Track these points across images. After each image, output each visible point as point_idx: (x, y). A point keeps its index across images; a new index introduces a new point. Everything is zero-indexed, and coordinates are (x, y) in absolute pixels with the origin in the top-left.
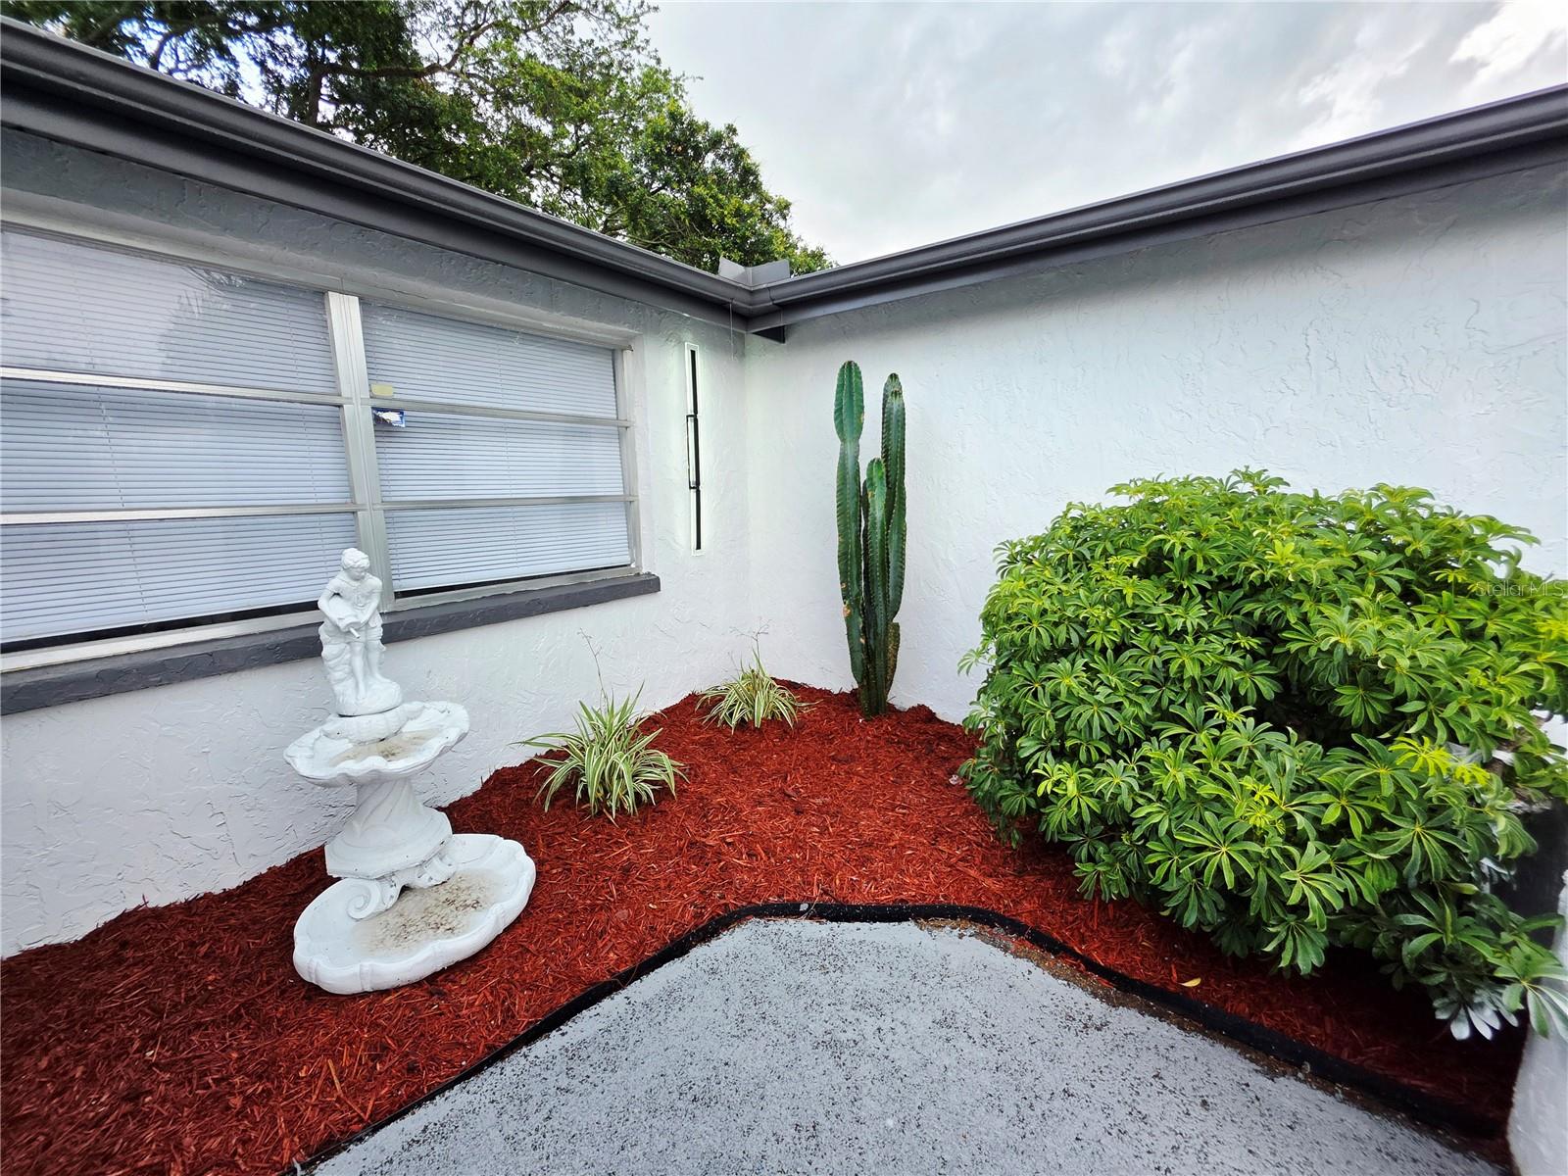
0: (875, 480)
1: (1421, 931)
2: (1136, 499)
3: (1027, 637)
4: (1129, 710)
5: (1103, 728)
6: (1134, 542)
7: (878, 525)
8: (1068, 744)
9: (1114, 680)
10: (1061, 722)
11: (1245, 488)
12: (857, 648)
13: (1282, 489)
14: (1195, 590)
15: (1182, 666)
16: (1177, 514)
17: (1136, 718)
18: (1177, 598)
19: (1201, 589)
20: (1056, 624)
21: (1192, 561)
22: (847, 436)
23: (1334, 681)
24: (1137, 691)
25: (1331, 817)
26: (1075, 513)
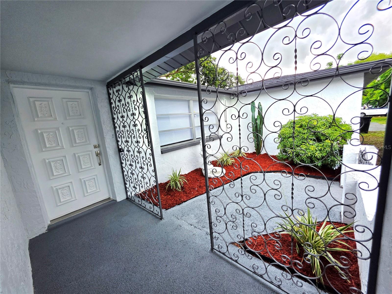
0: (258, 118)
1: (330, 159)
2: (298, 119)
3: (286, 136)
4: (299, 143)
5: (296, 145)
6: (298, 124)
7: (259, 125)
8: (292, 147)
9: (297, 139)
10: (291, 145)
11: (313, 116)
12: (256, 144)
13: (318, 116)
14: (306, 129)
15: (305, 137)
16: (303, 120)
17: (300, 143)
18: (304, 129)
19: (307, 128)
20: (289, 134)
21: (306, 125)
22: (253, 112)
23: (320, 136)
24: (300, 140)
25: (320, 149)
26: (290, 121)
